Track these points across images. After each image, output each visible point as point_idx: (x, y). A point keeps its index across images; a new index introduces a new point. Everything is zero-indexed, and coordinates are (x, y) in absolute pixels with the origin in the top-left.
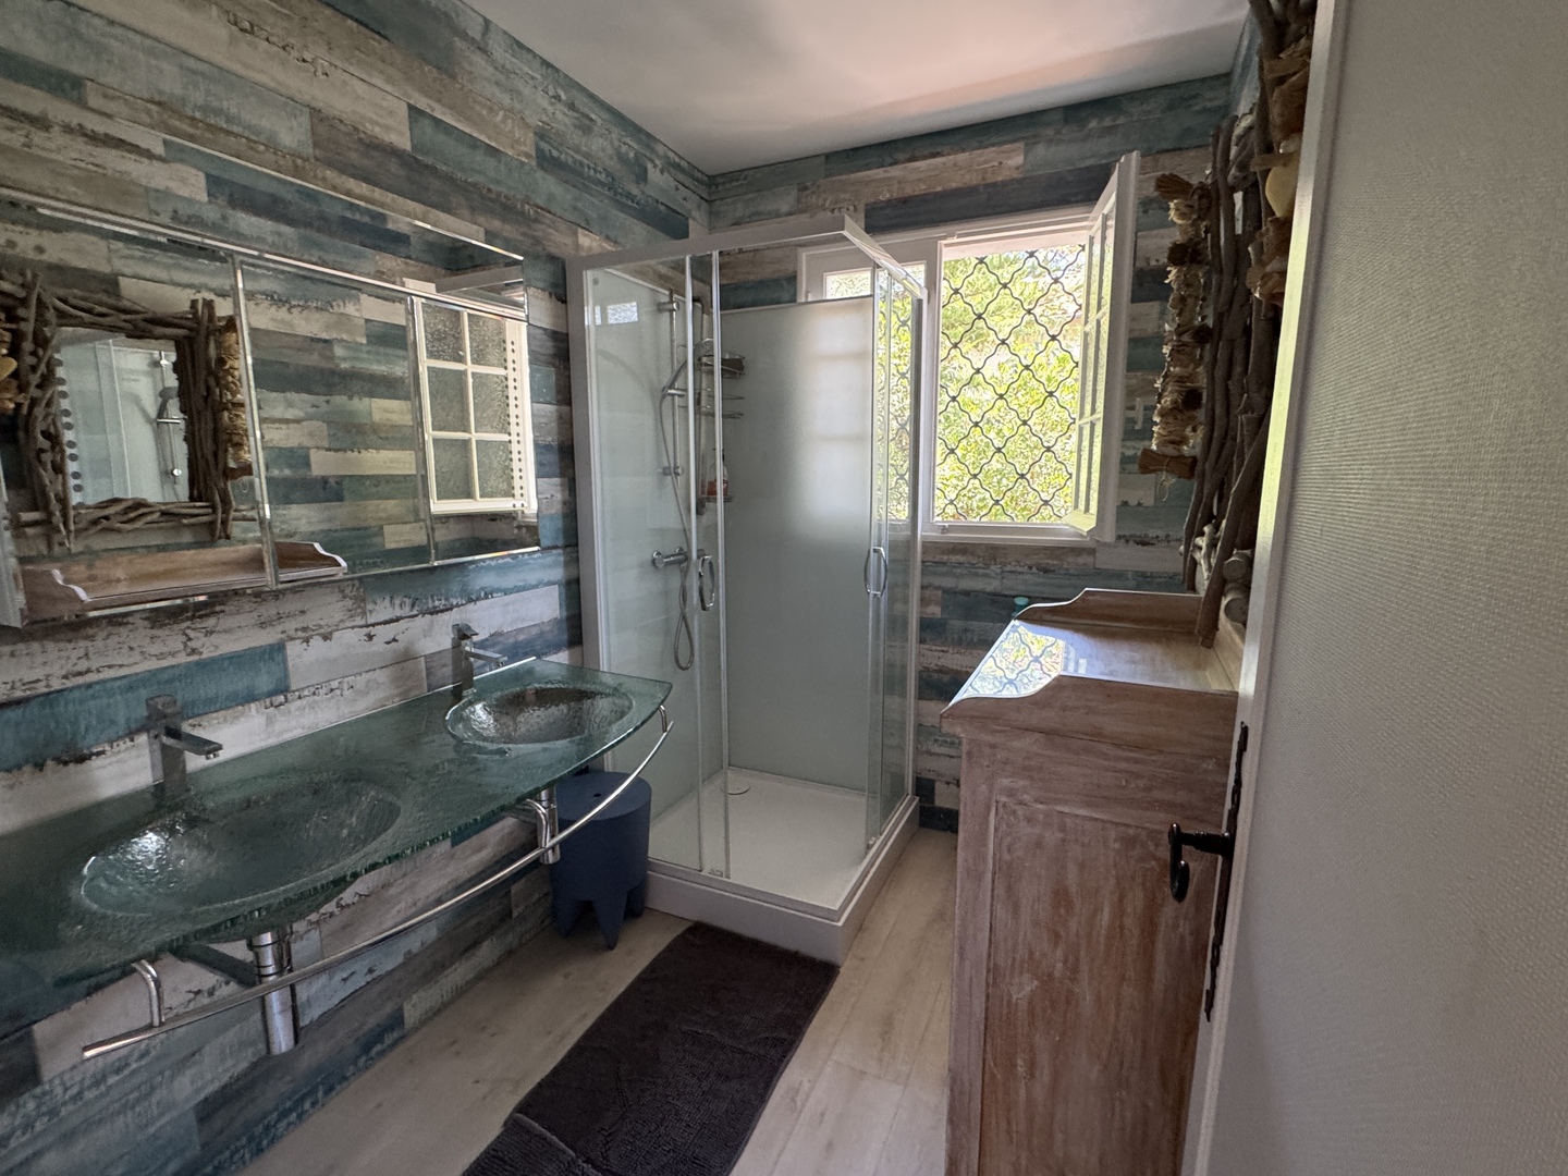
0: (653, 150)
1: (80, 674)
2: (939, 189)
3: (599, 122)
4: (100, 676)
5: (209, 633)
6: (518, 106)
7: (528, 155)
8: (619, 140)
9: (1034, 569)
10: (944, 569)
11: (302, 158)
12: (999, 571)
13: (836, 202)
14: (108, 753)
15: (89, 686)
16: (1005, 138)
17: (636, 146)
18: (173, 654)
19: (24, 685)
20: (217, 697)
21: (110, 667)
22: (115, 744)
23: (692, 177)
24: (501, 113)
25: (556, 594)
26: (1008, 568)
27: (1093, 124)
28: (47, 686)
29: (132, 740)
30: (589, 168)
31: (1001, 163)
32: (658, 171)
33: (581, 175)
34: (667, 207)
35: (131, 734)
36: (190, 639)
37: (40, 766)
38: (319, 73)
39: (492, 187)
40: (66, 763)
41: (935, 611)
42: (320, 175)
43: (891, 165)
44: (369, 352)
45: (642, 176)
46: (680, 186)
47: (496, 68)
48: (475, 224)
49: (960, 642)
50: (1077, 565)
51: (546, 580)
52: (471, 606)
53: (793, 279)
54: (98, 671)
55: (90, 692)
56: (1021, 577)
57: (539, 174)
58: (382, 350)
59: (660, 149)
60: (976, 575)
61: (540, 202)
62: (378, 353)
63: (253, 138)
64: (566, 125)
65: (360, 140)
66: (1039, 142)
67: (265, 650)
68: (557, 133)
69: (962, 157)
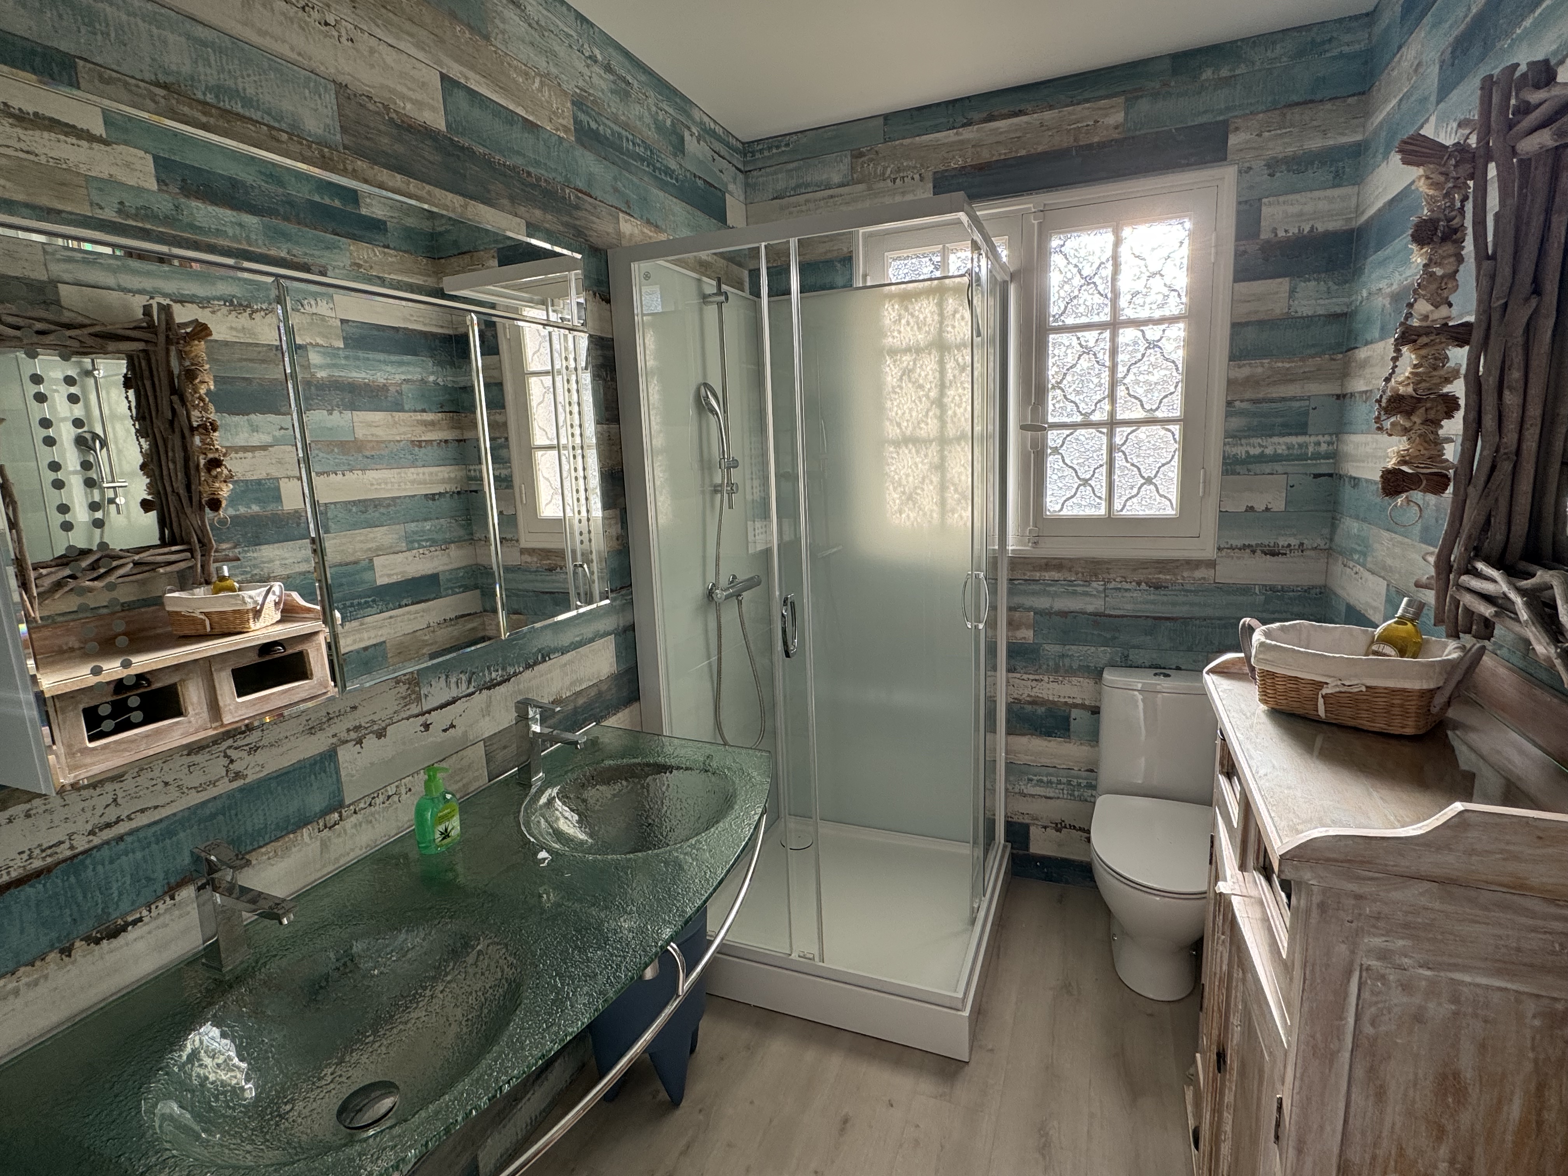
0: (689, 116)
1: (108, 825)
2: (1023, 153)
3: (636, 85)
4: (134, 825)
5: (254, 749)
6: (554, 70)
7: (566, 130)
8: (656, 105)
9: (1143, 586)
10: (1037, 587)
11: (330, 147)
12: (1101, 588)
13: (899, 170)
14: (146, 919)
15: (120, 838)
16: (1102, 92)
17: (671, 111)
18: (214, 783)
19: (43, 851)
20: (266, 827)
21: (142, 811)
22: (153, 907)
23: (727, 145)
24: (537, 80)
25: (612, 647)
26: (1112, 585)
27: (1208, 74)
28: (72, 848)
29: (172, 898)
30: (627, 139)
31: (1096, 122)
32: (694, 138)
33: (619, 149)
34: (705, 181)
35: (171, 891)
36: (232, 761)
37: (67, 951)
38: (343, 40)
39: (531, 170)
40: (97, 942)
41: (1027, 635)
42: (350, 168)
43: (964, 125)
44: (347, 358)
45: (679, 147)
46: (716, 156)
47: (530, 25)
48: (516, 215)
49: (1057, 669)
50: (1194, 579)
51: (601, 632)
52: (528, 674)
53: (848, 260)
54: (129, 818)
55: (122, 845)
56: (1127, 594)
57: (579, 152)
58: (361, 354)
59: (697, 115)
60: (1075, 593)
61: (580, 185)
62: (357, 358)
63: (276, 125)
64: (602, 91)
65: (391, 120)
66: (1142, 97)
67: (315, 763)
68: (595, 102)
69: (1048, 116)
